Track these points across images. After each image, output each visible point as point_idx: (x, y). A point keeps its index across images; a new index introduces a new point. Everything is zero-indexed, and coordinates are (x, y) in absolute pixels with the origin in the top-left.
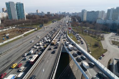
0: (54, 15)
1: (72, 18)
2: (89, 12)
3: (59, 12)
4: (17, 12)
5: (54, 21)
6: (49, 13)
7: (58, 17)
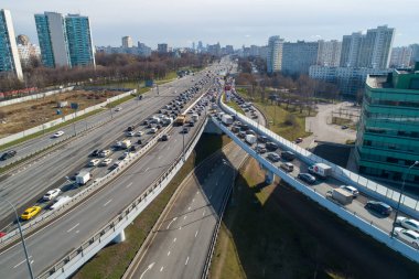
0: (183, 55)
1: (239, 64)
2: (289, 43)
3: (197, 44)
4: (70, 45)
5: (183, 72)
6: (163, 47)
7: (194, 60)
